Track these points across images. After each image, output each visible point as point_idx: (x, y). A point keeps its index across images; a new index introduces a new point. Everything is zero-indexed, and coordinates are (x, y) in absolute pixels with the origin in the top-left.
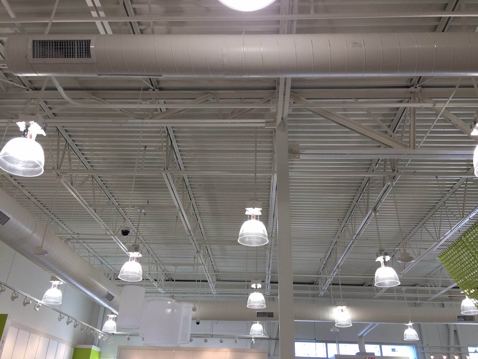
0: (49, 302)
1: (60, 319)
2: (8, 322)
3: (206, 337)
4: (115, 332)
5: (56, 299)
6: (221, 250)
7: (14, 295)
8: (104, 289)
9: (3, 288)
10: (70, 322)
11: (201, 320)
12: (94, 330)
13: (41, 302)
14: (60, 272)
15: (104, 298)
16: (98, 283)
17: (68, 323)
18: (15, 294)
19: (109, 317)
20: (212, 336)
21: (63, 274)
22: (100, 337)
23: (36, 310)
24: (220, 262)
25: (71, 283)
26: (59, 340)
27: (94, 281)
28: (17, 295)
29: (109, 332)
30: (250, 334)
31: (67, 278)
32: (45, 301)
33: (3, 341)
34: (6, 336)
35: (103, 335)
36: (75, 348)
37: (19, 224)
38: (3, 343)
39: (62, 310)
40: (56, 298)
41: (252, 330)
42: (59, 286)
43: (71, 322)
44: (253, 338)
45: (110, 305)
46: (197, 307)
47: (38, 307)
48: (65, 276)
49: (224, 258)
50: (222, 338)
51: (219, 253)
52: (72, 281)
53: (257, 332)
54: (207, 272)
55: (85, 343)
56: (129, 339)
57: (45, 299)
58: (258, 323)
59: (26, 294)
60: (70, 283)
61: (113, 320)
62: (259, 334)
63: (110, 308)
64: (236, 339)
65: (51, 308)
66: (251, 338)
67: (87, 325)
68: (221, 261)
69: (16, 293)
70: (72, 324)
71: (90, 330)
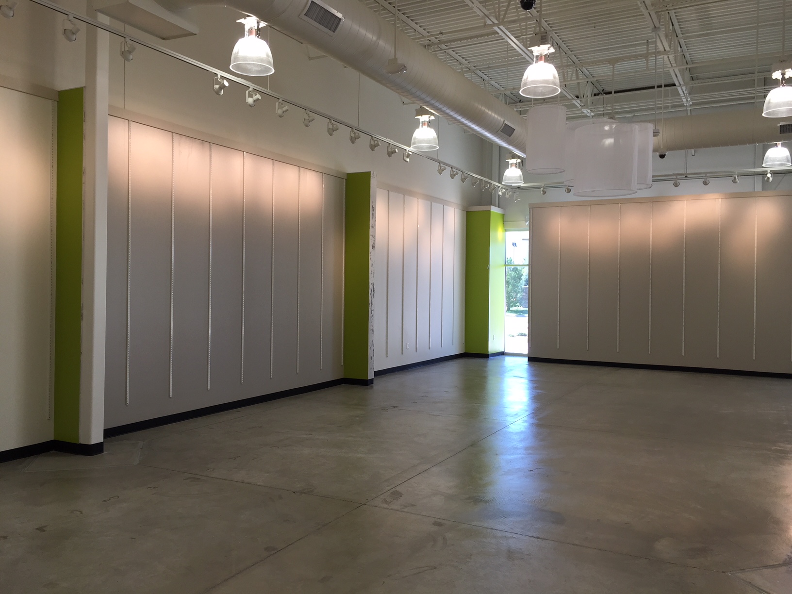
0: (422, 148)
1: (441, 171)
2: (373, 182)
3: (676, 179)
4: (522, 184)
5: (428, 141)
6: (701, 19)
7: (372, 143)
8: (498, 118)
9: (357, 134)
10: (455, 175)
11: (667, 150)
12: (490, 184)
13: (410, 149)
14: (428, 99)
15: (499, 132)
16: (487, 111)
17: (452, 176)
18: (374, 141)
19: (510, 163)
20: (686, 177)
21: (433, 102)
22: (500, 193)
23: (407, 162)
24: (698, 43)
25: (448, 114)
26: (444, 202)
27: (480, 107)
28: (376, 142)
29: (513, 185)
30: (763, 165)
31: (441, 106)
32: (416, 147)
33: (373, 208)
34: (376, 201)
35: (504, 190)
36: (467, 212)
37: (356, 27)
38: (373, 210)
39: (441, 159)
40: (430, 141)
41: (767, 158)
42: (430, 122)
43: (457, 174)
44: (769, 171)
45: (510, 143)
46: (660, 129)
47: (408, 157)
48: (437, 104)
49: (707, 34)
50: (706, 179)
51: (696, 26)
52: (448, 111)
53: (778, 161)
54: (674, 65)
55: (480, 204)
56: (544, 193)
57: (414, 143)
58: (780, 146)
59: (388, 139)
60: (445, 115)
61: (516, 167)
62: (782, 165)
63: (510, 147)
64: (735, 177)
65: (425, 157)
66: (764, 174)
67: (479, 177)
68: (700, 42)
69: (375, 139)
70: (458, 177)
71: (485, 184)
